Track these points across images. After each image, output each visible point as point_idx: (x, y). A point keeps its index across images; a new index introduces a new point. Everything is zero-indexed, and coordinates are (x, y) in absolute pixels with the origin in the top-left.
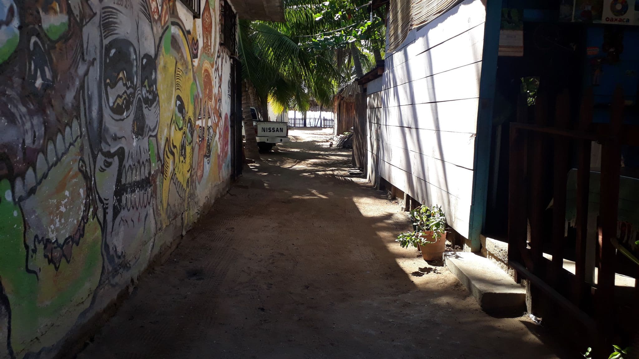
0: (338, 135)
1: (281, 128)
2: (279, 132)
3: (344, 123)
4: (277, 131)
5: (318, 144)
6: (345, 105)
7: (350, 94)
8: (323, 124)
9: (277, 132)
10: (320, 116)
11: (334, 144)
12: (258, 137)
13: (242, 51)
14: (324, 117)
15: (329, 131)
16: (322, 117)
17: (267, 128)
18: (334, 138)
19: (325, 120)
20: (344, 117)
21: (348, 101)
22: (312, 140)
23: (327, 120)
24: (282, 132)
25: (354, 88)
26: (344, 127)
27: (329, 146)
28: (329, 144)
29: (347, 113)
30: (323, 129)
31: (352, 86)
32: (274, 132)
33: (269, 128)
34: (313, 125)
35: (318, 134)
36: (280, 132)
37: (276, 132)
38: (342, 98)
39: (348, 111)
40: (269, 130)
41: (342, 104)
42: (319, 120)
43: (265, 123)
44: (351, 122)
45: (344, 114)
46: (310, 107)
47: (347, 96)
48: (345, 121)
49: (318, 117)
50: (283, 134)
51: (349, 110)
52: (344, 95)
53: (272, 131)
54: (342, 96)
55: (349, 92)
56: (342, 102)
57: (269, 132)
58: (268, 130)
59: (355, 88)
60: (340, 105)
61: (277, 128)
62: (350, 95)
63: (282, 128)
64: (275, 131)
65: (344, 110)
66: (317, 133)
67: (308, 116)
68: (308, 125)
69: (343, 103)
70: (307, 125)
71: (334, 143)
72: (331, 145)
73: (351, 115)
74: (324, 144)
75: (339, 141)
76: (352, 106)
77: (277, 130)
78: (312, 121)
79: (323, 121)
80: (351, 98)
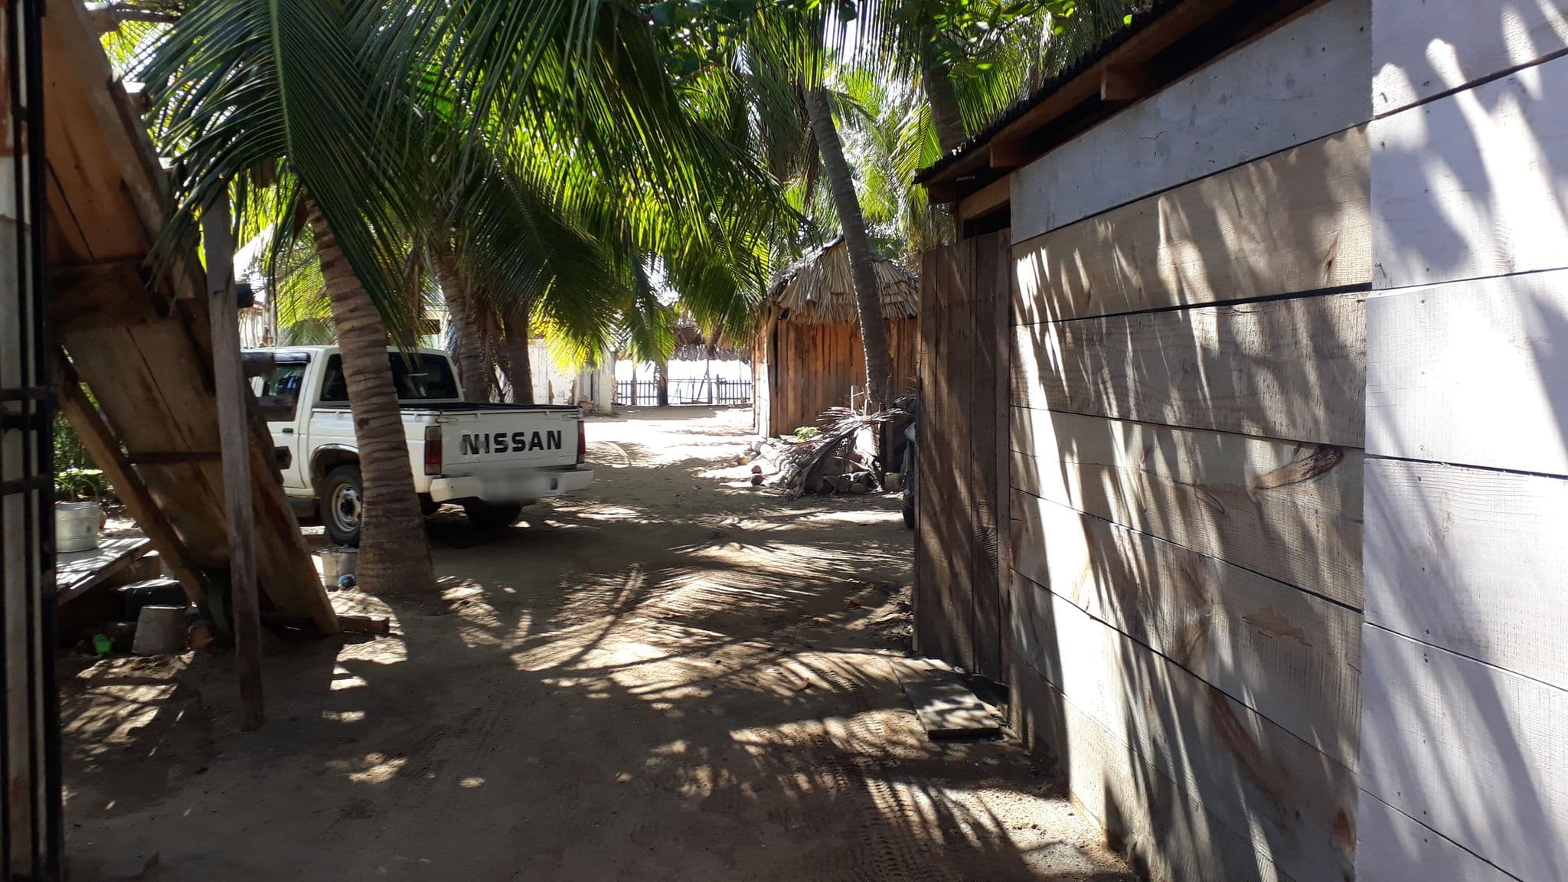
0: (775, 433)
1: (550, 434)
2: (542, 448)
3: (791, 395)
4: (533, 445)
5: (709, 474)
6: (792, 335)
7: (808, 297)
8: (715, 394)
9: (536, 449)
10: (707, 373)
11: (765, 471)
12: (443, 477)
13: (268, 22)
14: (718, 376)
15: (737, 419)
16: (713, 376)
17: (487, 436)
18: (764, 449)
19: (720, 382)
20: (791, 375)
21: (800, 321)
22: (684, 458)
23: (725, 383)
24: (558, 446)
25: (821, 278)
26: (791, 407)
27: (749, 484)
28: (745, 471)
29: (799, 362)
30: (719, 413)
31: (813, 272)
32: (522, 449)
33: (498, 436)
34: (687, 398)
35: (703, 433)
36: (549, 448)
37: (531, 449)
38: (781, 312)
39: (802, 354)
40: (497, 443)
41: (782, 336)
42: (706, 386)
43: (479, 412)
44: (816, 389)
45: (791, 364)
46: (678, 347)
47: (800, 304)
48: (795, 388)
49: (701, 375)
50: (567, 454)
51: (808, 351)
52: (790, 303)
53: (511, 445)
54: (784, 306)
55: (806, 292)
56: (783, 326)
57: (497, 450)
58: (493, 446)
59: (826, 277)
60: (775, 338)
61: (536, 435)
62: (808, 302)
63: (559, 432)
64: (527, 447)
65: (791, 353)
66: (701, 430)
67: (670, 375)
68: (673, 400)
69: (788, 328)
70: (670, 401)
71: (766, 469)
72: (757, 481)
73: (813, 369)
74: (728, 473)
75: (783, 461)
76: (814, 339)
77: (533, 440)
78: (683, 386)
79: (714, 387)
80: (813, 313)
